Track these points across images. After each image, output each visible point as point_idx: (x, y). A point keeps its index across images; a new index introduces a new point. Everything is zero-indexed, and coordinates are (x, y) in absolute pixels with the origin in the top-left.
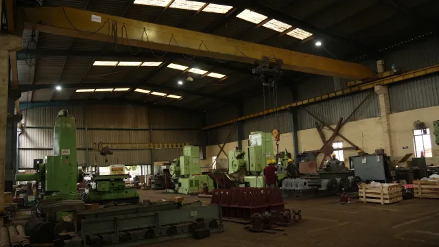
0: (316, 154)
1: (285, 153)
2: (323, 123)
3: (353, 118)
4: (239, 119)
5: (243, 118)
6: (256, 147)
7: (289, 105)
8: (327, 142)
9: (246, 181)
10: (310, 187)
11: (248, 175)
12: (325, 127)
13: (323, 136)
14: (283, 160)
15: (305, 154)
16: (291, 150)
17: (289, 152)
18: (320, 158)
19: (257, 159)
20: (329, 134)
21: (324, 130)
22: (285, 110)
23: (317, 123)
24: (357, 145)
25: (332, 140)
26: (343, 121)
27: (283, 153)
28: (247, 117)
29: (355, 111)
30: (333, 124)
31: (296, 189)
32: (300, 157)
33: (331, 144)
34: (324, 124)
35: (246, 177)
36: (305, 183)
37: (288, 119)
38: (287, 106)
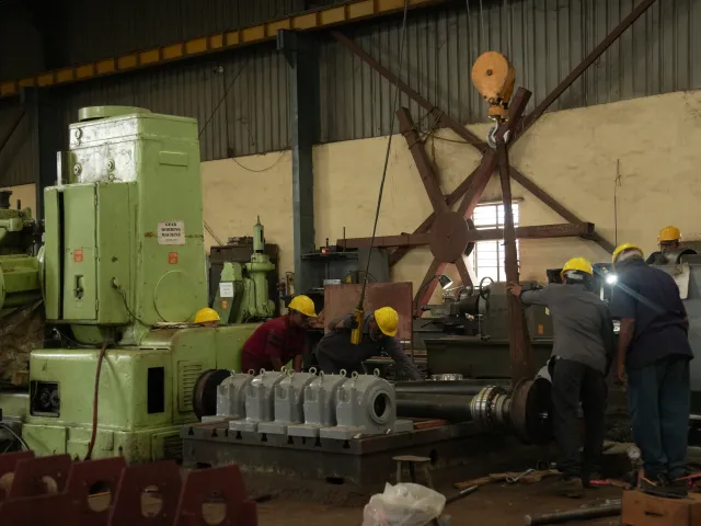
0: (394, 250)
1: (257, 245)
2: (433, 110)
3: (574, 92)
4: (46, 80)
5: (65, 76)
6: (106, 188)
7: (285, 24)
8: (450, 199)
9: (37, 374)
10: (405, 425)
11: (52, 344)
12: (447, 133)
13: (430, 172)
14: (246, 273)
15: (345, 251)
16: (284, 234)
17: (270, 238)
18: (412, 270)
19: (110, 254)
20: (459, 163)
21: (438, 144)
22: (266, 47)
23: (407, 111)
24: (586, 215)
25: (472, 189)
26: (530, 106)
27: (246, 242)
28: (85, 72)
29: (590, 60)
30: (481, 120)
31: (327, 432)
32: (321, 262)
33: (466, 207)
34: (441, 120)
35: (40, 355)
36: (381, 402)
37: (277, 90)
38: (274, 29)
